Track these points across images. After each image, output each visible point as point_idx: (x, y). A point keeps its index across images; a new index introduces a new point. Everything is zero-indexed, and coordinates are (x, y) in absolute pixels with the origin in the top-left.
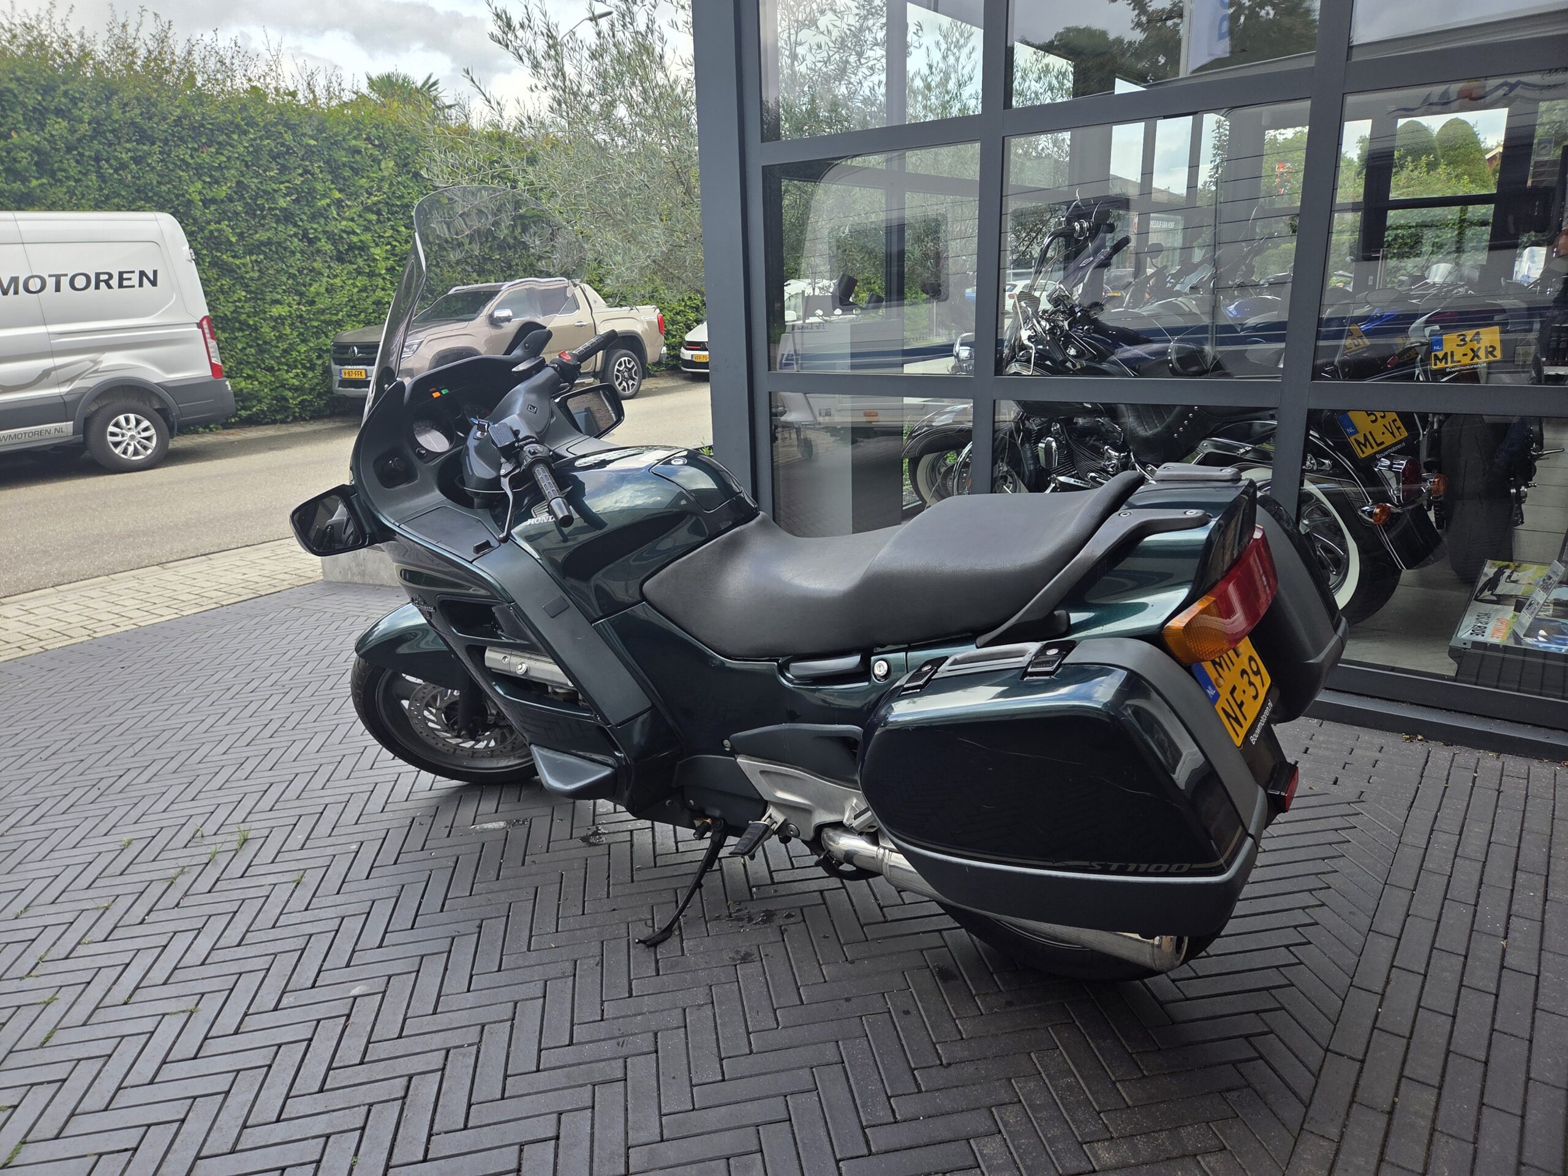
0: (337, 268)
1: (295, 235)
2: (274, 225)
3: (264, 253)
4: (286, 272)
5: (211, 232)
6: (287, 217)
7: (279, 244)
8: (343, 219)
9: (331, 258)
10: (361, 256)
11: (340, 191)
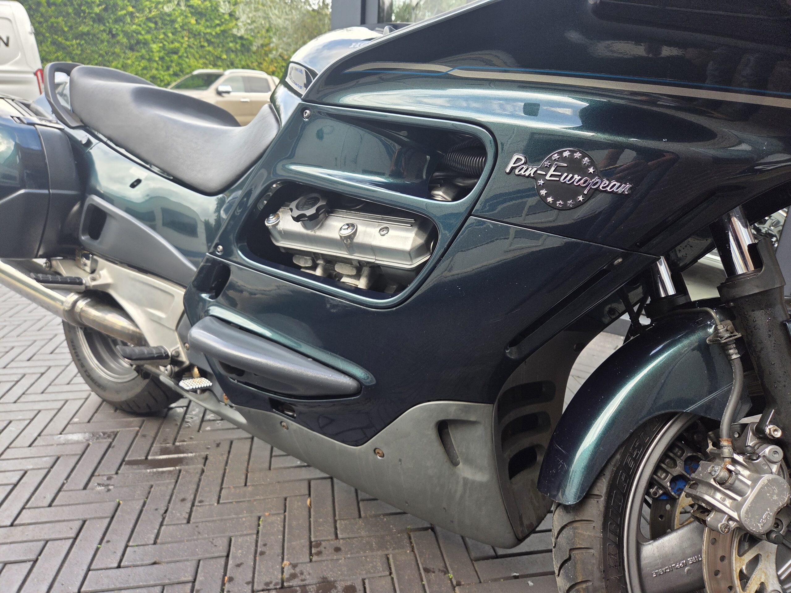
0: (130, 54)
1: (104, 31)
2: (91, 23)
3: (85, 39)
4: (97, 53)
5: (52, 23)
6: (99, 19)
7: (94, 35)
8: (134, 24)
9: (126, 47)
10: (144, 48)
11: (133, 7)
